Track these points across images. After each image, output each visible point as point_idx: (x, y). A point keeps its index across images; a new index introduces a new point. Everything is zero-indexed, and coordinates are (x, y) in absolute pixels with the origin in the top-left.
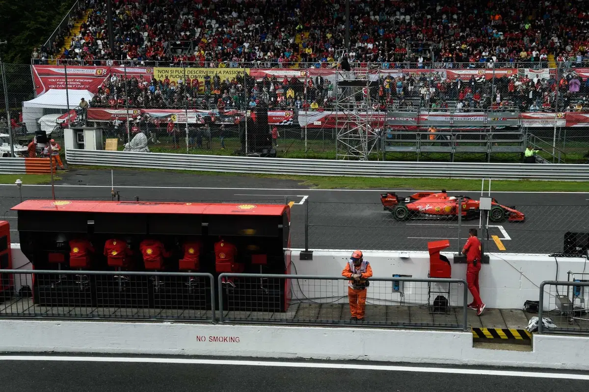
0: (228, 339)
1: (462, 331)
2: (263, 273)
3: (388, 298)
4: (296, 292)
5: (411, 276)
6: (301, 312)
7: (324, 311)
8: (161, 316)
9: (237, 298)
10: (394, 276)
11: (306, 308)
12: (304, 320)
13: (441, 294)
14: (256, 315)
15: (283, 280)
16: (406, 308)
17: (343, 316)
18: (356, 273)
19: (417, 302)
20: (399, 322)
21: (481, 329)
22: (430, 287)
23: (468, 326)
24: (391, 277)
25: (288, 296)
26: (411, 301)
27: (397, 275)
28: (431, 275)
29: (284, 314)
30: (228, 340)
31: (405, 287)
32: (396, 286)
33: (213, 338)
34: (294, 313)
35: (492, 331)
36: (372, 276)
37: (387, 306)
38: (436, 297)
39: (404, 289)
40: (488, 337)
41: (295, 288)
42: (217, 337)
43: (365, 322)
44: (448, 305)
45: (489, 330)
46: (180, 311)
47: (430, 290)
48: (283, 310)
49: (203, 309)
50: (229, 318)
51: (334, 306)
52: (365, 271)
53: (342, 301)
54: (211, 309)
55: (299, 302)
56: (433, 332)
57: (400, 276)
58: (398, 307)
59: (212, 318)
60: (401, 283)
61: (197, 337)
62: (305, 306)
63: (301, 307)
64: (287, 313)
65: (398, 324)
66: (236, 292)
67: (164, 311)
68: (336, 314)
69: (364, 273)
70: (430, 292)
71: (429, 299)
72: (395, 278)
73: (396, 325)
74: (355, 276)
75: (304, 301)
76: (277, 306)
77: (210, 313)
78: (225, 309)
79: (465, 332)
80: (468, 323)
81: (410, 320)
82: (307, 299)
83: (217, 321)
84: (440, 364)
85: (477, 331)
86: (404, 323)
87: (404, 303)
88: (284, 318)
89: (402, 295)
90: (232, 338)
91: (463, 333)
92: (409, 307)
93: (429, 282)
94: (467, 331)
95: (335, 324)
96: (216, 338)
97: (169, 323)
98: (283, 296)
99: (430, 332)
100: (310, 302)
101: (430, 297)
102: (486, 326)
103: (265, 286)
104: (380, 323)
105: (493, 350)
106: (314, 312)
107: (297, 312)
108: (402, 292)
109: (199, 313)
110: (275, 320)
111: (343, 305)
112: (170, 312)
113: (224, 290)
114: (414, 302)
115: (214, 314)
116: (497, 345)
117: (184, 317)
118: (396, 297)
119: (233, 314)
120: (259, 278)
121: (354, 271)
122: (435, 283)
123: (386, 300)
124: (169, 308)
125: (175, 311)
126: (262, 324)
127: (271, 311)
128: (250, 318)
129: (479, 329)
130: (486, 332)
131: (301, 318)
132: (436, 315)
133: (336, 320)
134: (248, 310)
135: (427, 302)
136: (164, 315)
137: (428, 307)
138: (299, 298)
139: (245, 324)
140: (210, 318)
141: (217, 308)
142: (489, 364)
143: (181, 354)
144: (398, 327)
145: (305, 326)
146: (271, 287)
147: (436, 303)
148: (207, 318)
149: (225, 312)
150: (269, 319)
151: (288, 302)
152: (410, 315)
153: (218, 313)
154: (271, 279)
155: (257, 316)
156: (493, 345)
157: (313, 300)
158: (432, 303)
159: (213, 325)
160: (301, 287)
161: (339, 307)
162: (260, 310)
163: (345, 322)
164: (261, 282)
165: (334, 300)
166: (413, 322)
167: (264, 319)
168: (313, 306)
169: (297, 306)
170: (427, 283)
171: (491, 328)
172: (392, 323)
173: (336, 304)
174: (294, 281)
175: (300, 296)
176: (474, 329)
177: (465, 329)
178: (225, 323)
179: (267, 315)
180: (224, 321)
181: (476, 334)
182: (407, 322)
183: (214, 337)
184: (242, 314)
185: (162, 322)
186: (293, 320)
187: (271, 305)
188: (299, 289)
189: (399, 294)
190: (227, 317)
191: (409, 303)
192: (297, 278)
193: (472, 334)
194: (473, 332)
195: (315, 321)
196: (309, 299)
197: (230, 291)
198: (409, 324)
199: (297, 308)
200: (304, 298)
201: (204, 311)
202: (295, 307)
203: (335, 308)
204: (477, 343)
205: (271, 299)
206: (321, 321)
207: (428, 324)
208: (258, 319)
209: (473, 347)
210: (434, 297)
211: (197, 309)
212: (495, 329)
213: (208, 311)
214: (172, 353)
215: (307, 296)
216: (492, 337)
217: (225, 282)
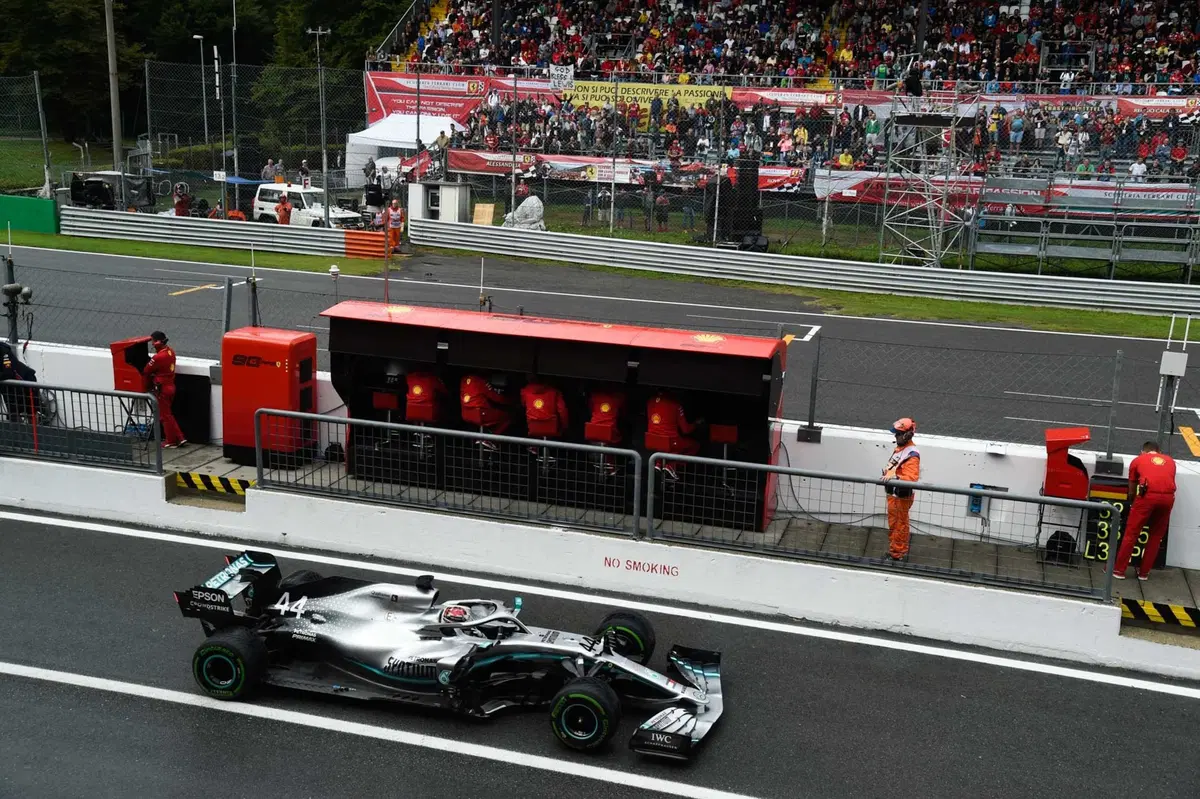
0: (658, 568)
1: (1100, 601)
2: (728, 459)
3: (959, 524)
4: (785, 499)
5: (1006, 490)
6: (791, 536)
7: (833, 537)
8: (548, 517)
9: (679, 499)
10: (972, 485)
11: (801, 528)
12: (795, 550)
13: (1058, 528)
14: (709, 531)
15: (764, 474)
16: (992, 548)
17: (868, 550)
19: (1014, 538)
20: (976, 572)
21: (1140, 602)
22: (1042, 514)
23: (1113, 594)
24: (966, 487)
25: (770, 504)
26: (1002, 536)
27: (979, 485)
28: (1046, 491)
29: (761, 535)
30: (659, 571)
31: (992, 508)
33: (632, 564)
34: (778, 536)
35: (1164, 610)
37: (954, 541)
38: (1052, 532)
39: (991, 511)
40: (1153, 619)
41: (784, 490)
42: (640, 563)
44: (1077, 550)
45: (1156, 606)
46: (580, 511)
47: (1041, 519)
48: (760, 529)
49: (619, 511)
50: (663, 533)
51: (854, 530)
53: (868, 523)
54: (632, 514)
55: (789, 516)
56: (1042, 597)
57: (985, 487)
58: (975, 544)
59: (634, 530)
60: (985, 501)
61: (606, 559)
62: (799, 525)
63: (793, 525)
64: (767, 535)
65: (973, 575)
66: (679, 488)
67: (553, 508)
68: (856, 546)
70: (1041, 523)
71: (1038, 535)
72: (974, 490)
73: (969, 577)
75: (800, 516)
76: (749, 518)
77: (630, 521)
78: (656, 515)
79: (1106, 604)
80: (1114, 590)
81: (997, 569)
82: (804, 512)
83: (641, 535)
84: (1050, 658)
85: (1132, 605)
86: (984, 575)
87: (988, 537)
88: (761, 542)
89: (985, 522)
90: (665, 568)
91: (1103, 606)
92: (997, 546)
93: (1042, 503)
94: (1111, 604)
95: (852, 563)
96: (637, 563)
97: (560, 530)
98: (761, 504)
99: (1034, 596)
100: (810, 518)
101: (1040, 531)
102: (1149, 599)
103: (729, 483)
104: (937, 569)
105: (1159, 645)
106: (814, 537)
107: (783, 535)
108: (985, 515)
109: (611, 518)
110: (744, 543)
111: (870, 529)
112: (563, 511)
113: (657, 482)
114: (1008, 537)
115: (638, 522)
116: (1171, 637)
117: (586, 522)
118: (974, 525)
119: (670, 526)
120: (721, 467)
122: (1053, 507)
123: (952, 529)
124: (560, 504)
125: (570, 510)
126: (719, 549)
127: (738, 527)
128: (700, 535)
129: (1135, 601)
130: (1149, 609)
131: (790, 546)
132: (1049, 567)
133: (854, 556)
134: (697, 521)
135: (1033, 541)
136: (552, 515)
137: (1035, 550)
138: (790, 509)
139: (689, 545)
140: (629, 530)
141: (643, 513)
142: (1151, 670)
143: (576, 584)
144: (972, 580)
145: (797, 560)
146: (741, 486)
147: (1051, 543)
148: (625, 529)
149: (656, 522)
150: (734, 542)
151: (769, 514)
152: (998, 562)
153: (644, 523)
154: (741, 471)
155: (712, 533)
156: (1162, 635)
157: (816, 516)
158: (1043, 542)
159: (634, 541)
160: (795, 490)
161: (863, 533)
162: (718, 524)
163: (871, 560)
164: (725, 474)
165: (855, 519)
166: (1003, 575)
167: (723, 540)
168: (814, 526)
169: (785, 522)
170: (1037, 505)
172: (961, 572)
173: (857, 528)
174: (784, 478)
175: (792, 507)
176: (1125, 601)
177: (1106, 599)
178: (654, 540)
179: (730, 534)
180: (653, 536)
181: (1127, 609)
182: (990, 573)
183: (635, 563)
184: (687, 528)
185: (548, 526)
186: (775, 547)
187: (739, 517)
188: (791, 493)
189: (980, 520)
190: (659, 530)
191: (998, 539)
192: (790, 474)
193: (1120, 609)
194: (1122, 607)
195: (817, 553)
196: (809, 513)
197: (668, 484)
198: (995, 577)
199: (784, 527)
200: (800, 510)
201: (620, 516)
202: (781, 525)
203: (855, 534)
204: (1128, 628)
205: (740, 506)
206: (828, 554)
207: (1031, 582)
208: (713, 539)
209: (1120, 634)
210: (1047, 533)
211: (609, 510)
212: (1170, 605)
213: (628, 517)
214: (561, 581)
215: (805, 508)
216: (1162, 620)
217: (661, 468)
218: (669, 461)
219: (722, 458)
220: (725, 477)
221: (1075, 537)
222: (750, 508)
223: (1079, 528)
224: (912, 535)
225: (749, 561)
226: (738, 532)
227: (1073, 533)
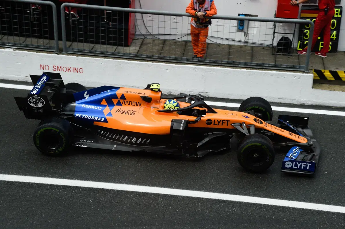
0: (71, 69)
1: (303, 72)
2: (107, 6)
3: (232, 37)
4: (140, 27)
5: (257, 16)
6: (144, 48)
7: (167, 47)
8: (3, 42)
9: (80, 29)
10: (239, 15)
11: (149, 43)
12: (147, 56)
13: (285, 35)
14: (99, 47)
15: (127, 14)
16: (249, 48)
17: (185, 53)
18: (199, 11)
19: (260, 42)
20: (242, 61)
21: (323, 71)
22: (275, 28)
23: (310, 68)
24: (236, 16)
25: (132, 31)
26: (255, 41)
27: (243, 14)
28: (277, 15)
29: (128, 48)
30: (72, 71)
31: (249, 26)
32: (240, 25)
33: (56, 68)
34: (137, 48)
35: (334, 74)
36: (216, 14)
37: (230, 46)
38: (280, 37)
39: (249, 28)
40: (329, 79)
41: (139, 22)
42: (61, 67)
43: (208, 59)
44: (292, 46)
45: (331, 72)
46: (23, 39)
47: (275, 30)
48: (127, 45)
49: (46, 38)
50: (73, 49)
51: (178, 43)
52: (209, 9)
53: (185, 39)
54: (54, 39)
55: (143, 37)
56: (274, 72)
57: (246, 15)
58: (241, 47)
59: (56, 48)
60: (246, 23)
61: (41, 66)
62: (148, 42)
63: (145, 42)
64: (131, 48)
65: (239, 63)
66: (80, 23)
67: (6, 37)
68: (179, 51)
69: (208, 11)
70: (274, 33)
71: (273, 40)
72: (241, 17)
73: (237, 64)
74: (200, 14)
75: (148, 37)
76: (121, 39)
77: (53, 43)
78: (68, 40)
79: (306, 73)
80: (310, 65)
81: (252, 59)
82: (150, 35)
83: (60, 51)
84: (278, 103)
85: (319, 73)
86: (245, 63)
87: (247, 43)
88: (128, 52)
89: (246, 34)
90: (75, 69)
91: (304, 74)
92: (252, 47)
93: (275, 22)
94: (308, 73)
95: (177, 61)
96: (59, 67)
97: (11, 50)
98: (127, 30)
99: (271, 72)
100: (154, 38)
101: (274, 37)
102: (327, 69)
103: (107, 19)
104: (222, 61)
105: (332, 92)
106: (157, 48)
107: (140, 48)
108: (246, 32)
109: (42, 42)
110: (119, 53)
111: (186, 42)
112: (11, 39)
113: (67, 21)
114: (257, 42)
115: (58, 44)
116: (337, 87)
117: (27, 45)
118: (240, 36)
119: (76, 45)
120: (102, 10)
121: (198, 9)
122: (281, 24)
123: (229, 40)
124: (10, 35)
125: (17, 38)
126: (105, 57)
127: (115, 44)
128: (94, 50)
129: (320, 70)
130: (327, 74)
131: (144, 53)
132: (278, 56)
133: (178, 57)
134: (92, 42)
135: (270, 43)
136: (6, 41)
137: (272, 47)
138: (143, 33)
139: (88, 56)
140: (53, 48)
141: (60, 39)
142: (327, 105)
143: (24, 80)
144: (240, 66)
145: (148, 61)
146: (115, 21)
147: (279, 43)
148: (51, 48)
149: (68, 43)
150: (113, 53)
151: (131, 37)
152: (252, 56)
153: (61, 44)
154: (114, 11)
155: (101, 49)
156: (332, 86)
157: (157, 37)
158: (275, 43)
159: (56, 55)
160: (145, 22)
161: (182, 45)
162: (104, 43)
163: (187, 59)
164: (105, 14)
165: (178, 37)
166: (255, 62)
167: (107, 52)
168: (156, 42)
169: (140, 41)
170: (272, 23)
171: (333, 70)
172: (234, 62)
173: (179, 41)
174: (138, 16)
175: (144, 32)
176: (315, 71)
177: (306, 70)
178: (68, 54)
179: (111, 49)
180: (67, 51)
181: (316, 75)
182: (248, 61)
183: (58, 67)
184: (87, 46)
185: (4, 48)
186: (136, 55)
187: (115, 39)
188: (143, 24)
189: (243, 34)
190: (71, 48)
191: (253, 43)
192: (142, 13)
193: (313, 75)
194: (314, 74)
195: (159, 57)
196: (153, 35)
197: (73, 21)
198: (251, 63)
199: (140, 43)
200: (148, 33)
201: (47, 41)
202: (139, 42)
203: (178, 45)
204: (317, 84)
205: (115, 33)
206: (164, 57)
207: (269, 64)
208: (101, 52)
209: (312, 88)
210: (278, 38)
211: (40, 37)
212: (337, 71)
213: (52, 41)
214: (15, 79)
215: (151, 32)
216: (333, 79)
217: (69, 12)
218: (73, 8)
219: (103, 5)
220: (105, 16)
221: (291, 39)
222: (121, 33)
223: (294, 34)
224: (208, 44)
225: (122, 63)
226: (115, 47)
227: (291, 37)
